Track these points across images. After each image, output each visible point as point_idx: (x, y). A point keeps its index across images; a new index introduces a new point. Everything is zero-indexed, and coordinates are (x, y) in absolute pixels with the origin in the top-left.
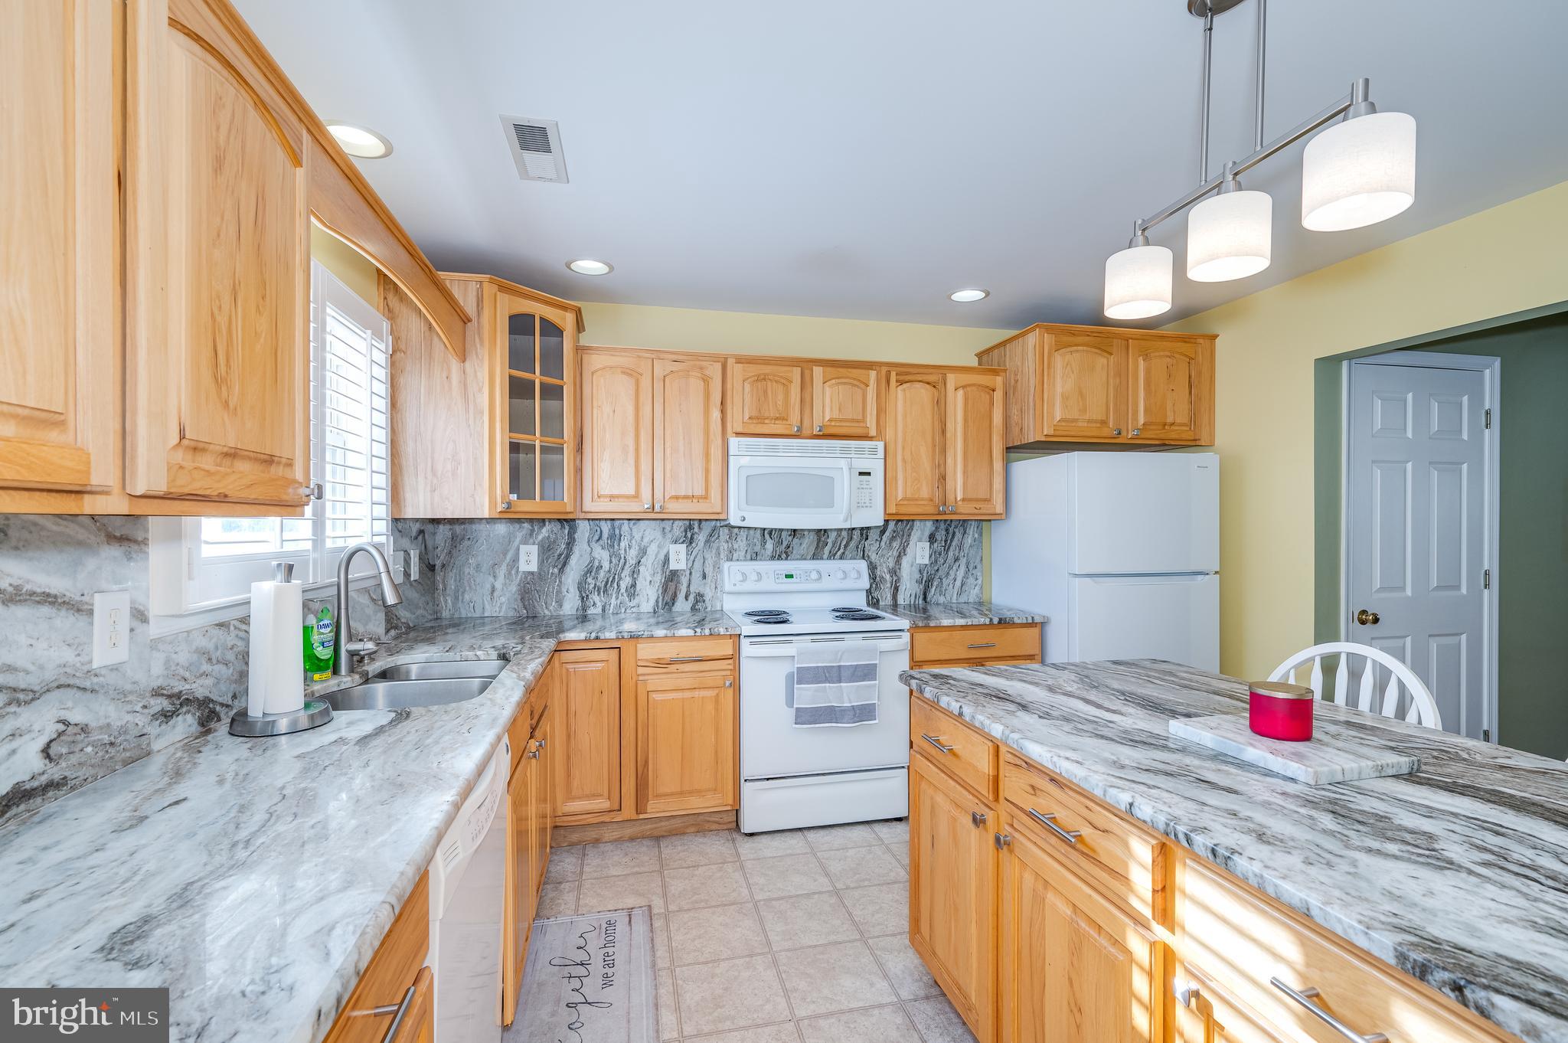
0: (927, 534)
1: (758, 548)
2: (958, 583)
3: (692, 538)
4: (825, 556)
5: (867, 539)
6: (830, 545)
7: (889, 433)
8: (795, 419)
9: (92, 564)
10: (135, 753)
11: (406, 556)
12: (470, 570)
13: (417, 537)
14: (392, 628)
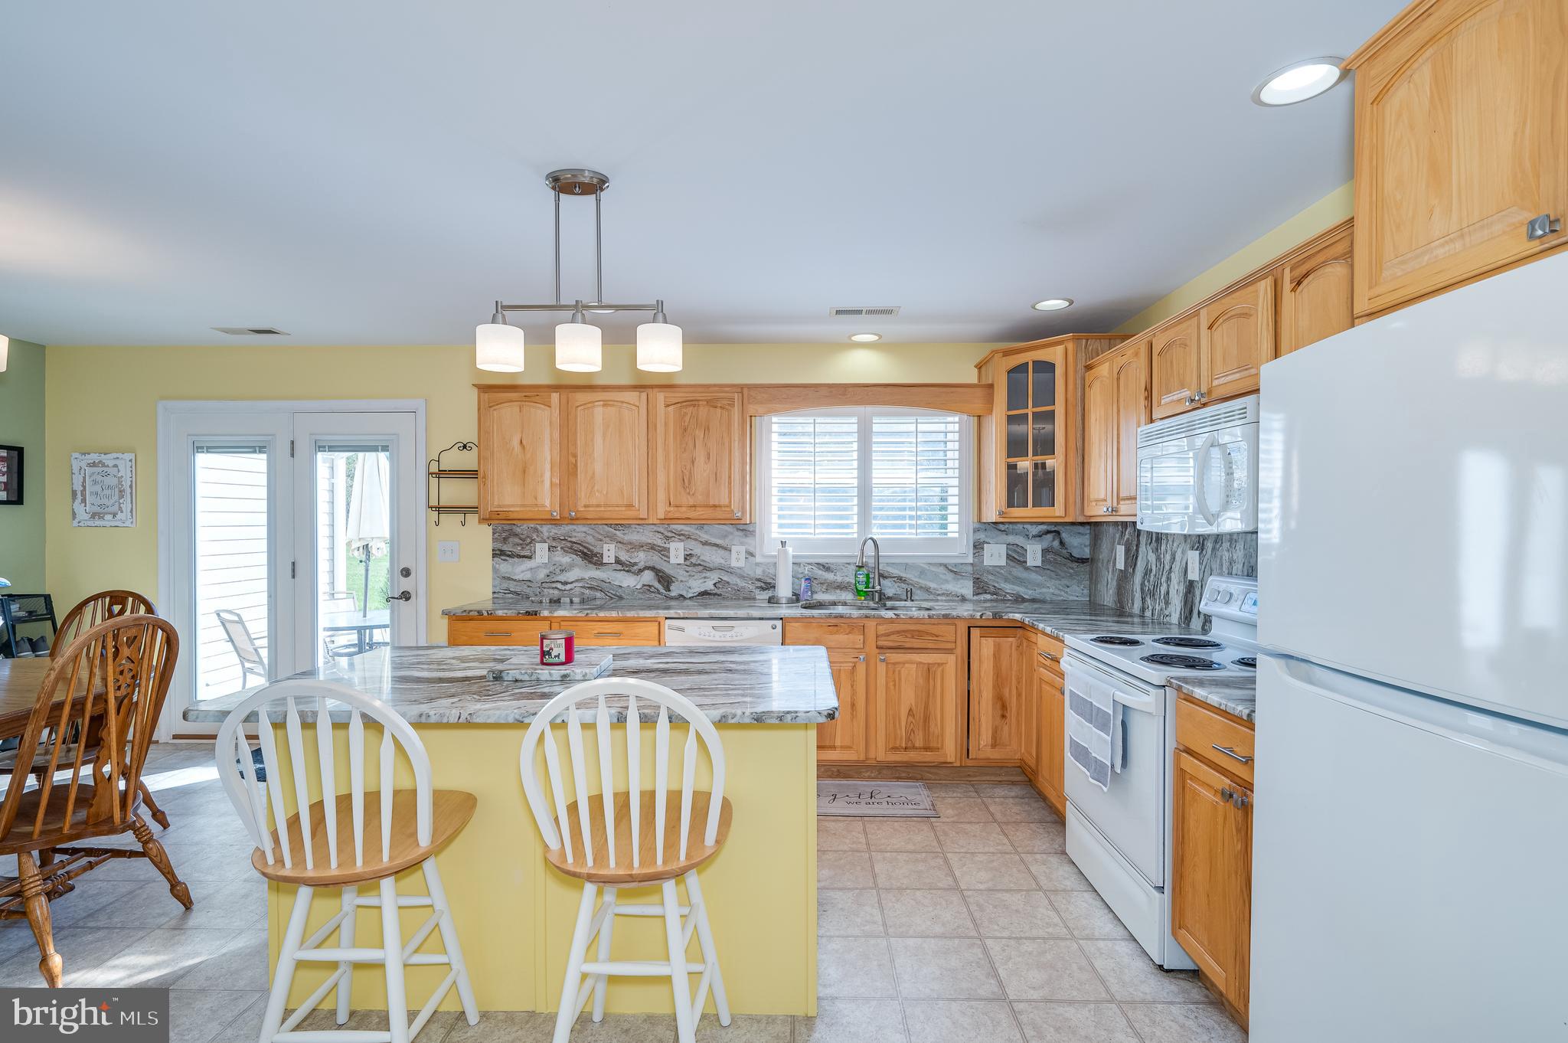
3: (1203, 544)
9: (731, 537)
10: (749, 596)
11: (1014, 547)
12: (1100, 565)
13: (1039, 536)
14: (986, 593)
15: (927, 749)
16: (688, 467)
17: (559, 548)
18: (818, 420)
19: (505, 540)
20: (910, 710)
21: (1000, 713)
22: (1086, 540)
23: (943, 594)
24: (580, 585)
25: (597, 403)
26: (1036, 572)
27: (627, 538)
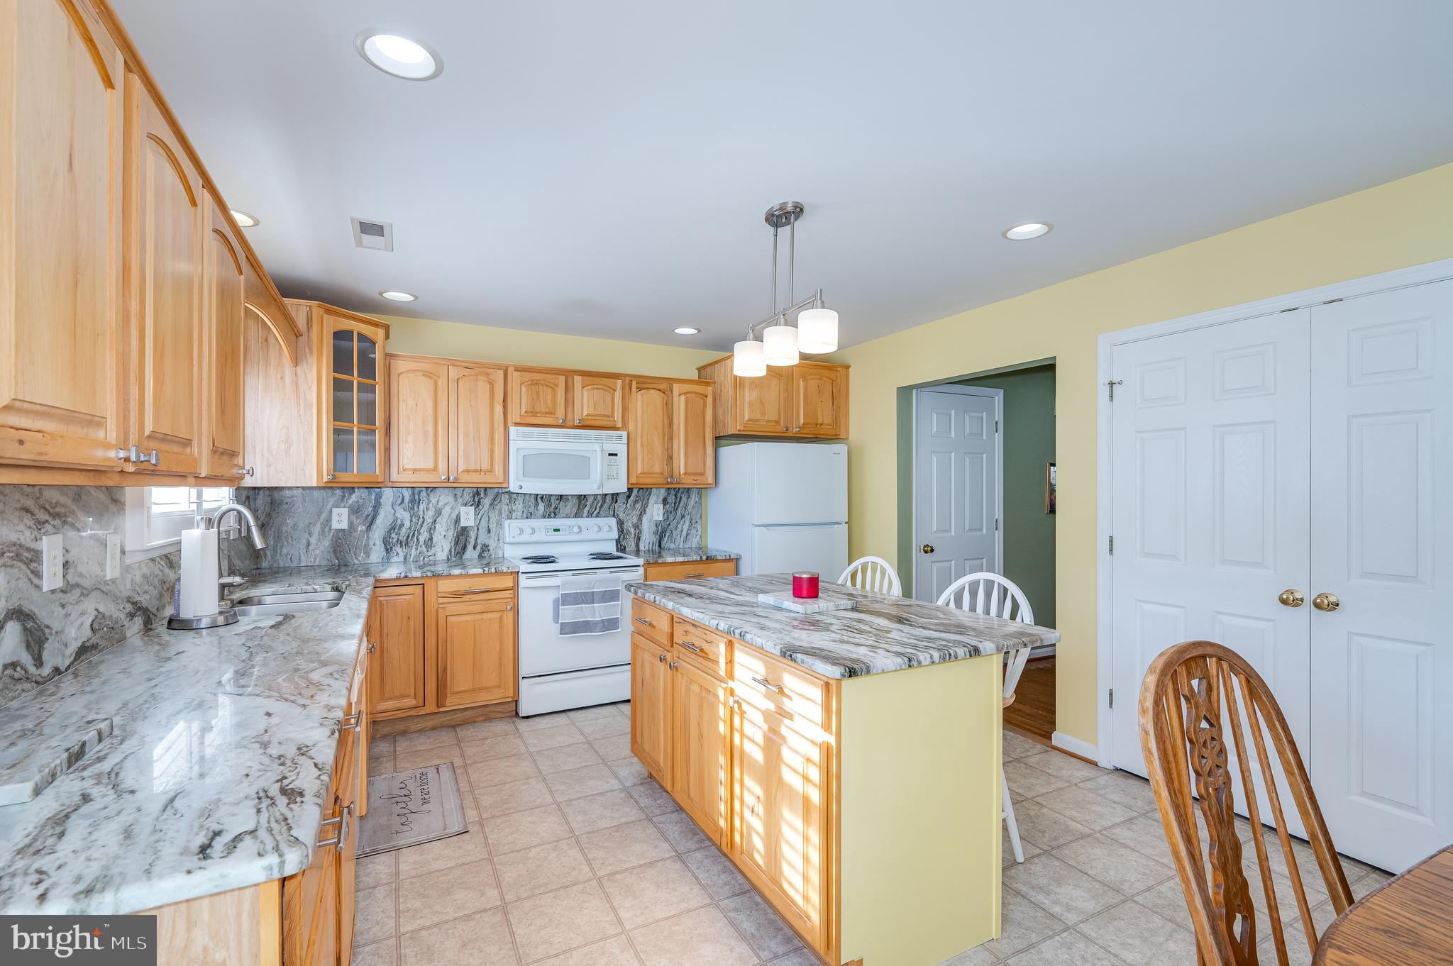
0: (661, 498)
1: (532, 509)
2: (684, 534)
3: (479, 502)
4: (585, 515)
5: (616, 502)
6: (588, 506)
7: (631, 426)
8: (560, 413)
9: (106, 516)
10: (120, 636)
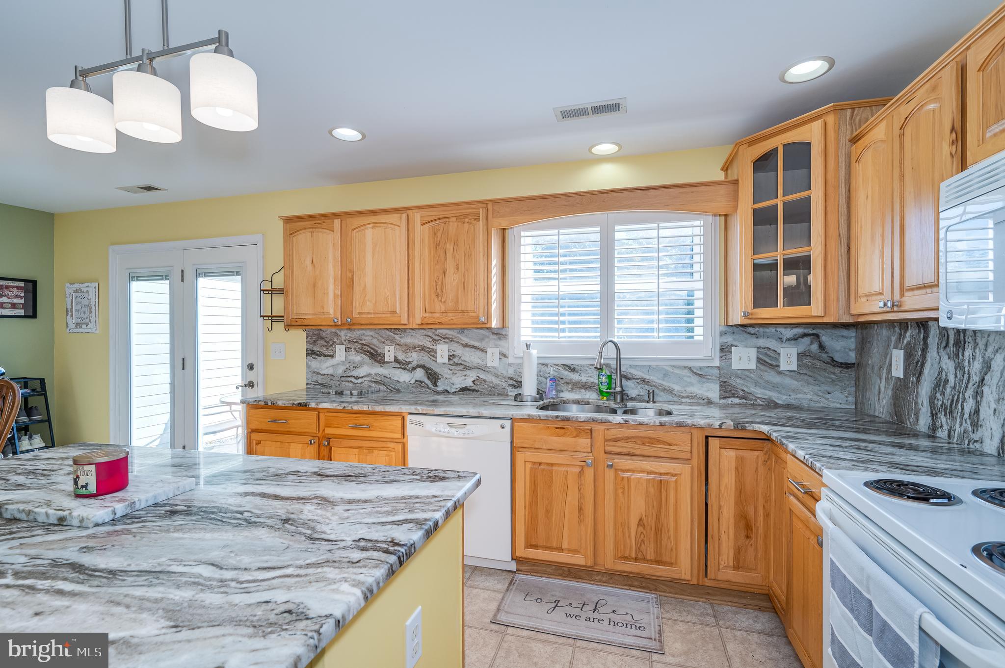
9: (487, 340)
10: (502, 393)
11: (766, 351)
12: (869, 370)
13: (795, 339)
14: (734, 397)
15: (659, 562)
16: (440, 277)
17: (353, 349)
18: (561, 231)
19: (315, 342)
20: (641, 520)
21: (743, 534)
22: (852, 343)
23: (687, 397)
24: (369, 379)
25: (368, 226)
26: (791, 377)
27: (404, 341)
